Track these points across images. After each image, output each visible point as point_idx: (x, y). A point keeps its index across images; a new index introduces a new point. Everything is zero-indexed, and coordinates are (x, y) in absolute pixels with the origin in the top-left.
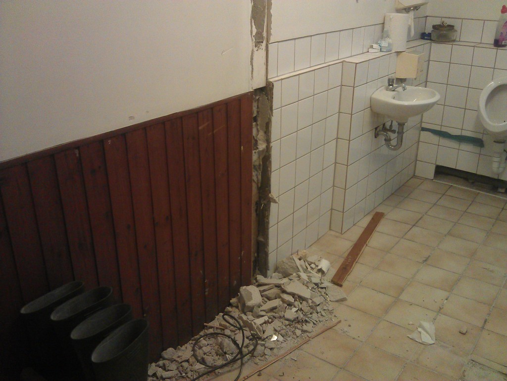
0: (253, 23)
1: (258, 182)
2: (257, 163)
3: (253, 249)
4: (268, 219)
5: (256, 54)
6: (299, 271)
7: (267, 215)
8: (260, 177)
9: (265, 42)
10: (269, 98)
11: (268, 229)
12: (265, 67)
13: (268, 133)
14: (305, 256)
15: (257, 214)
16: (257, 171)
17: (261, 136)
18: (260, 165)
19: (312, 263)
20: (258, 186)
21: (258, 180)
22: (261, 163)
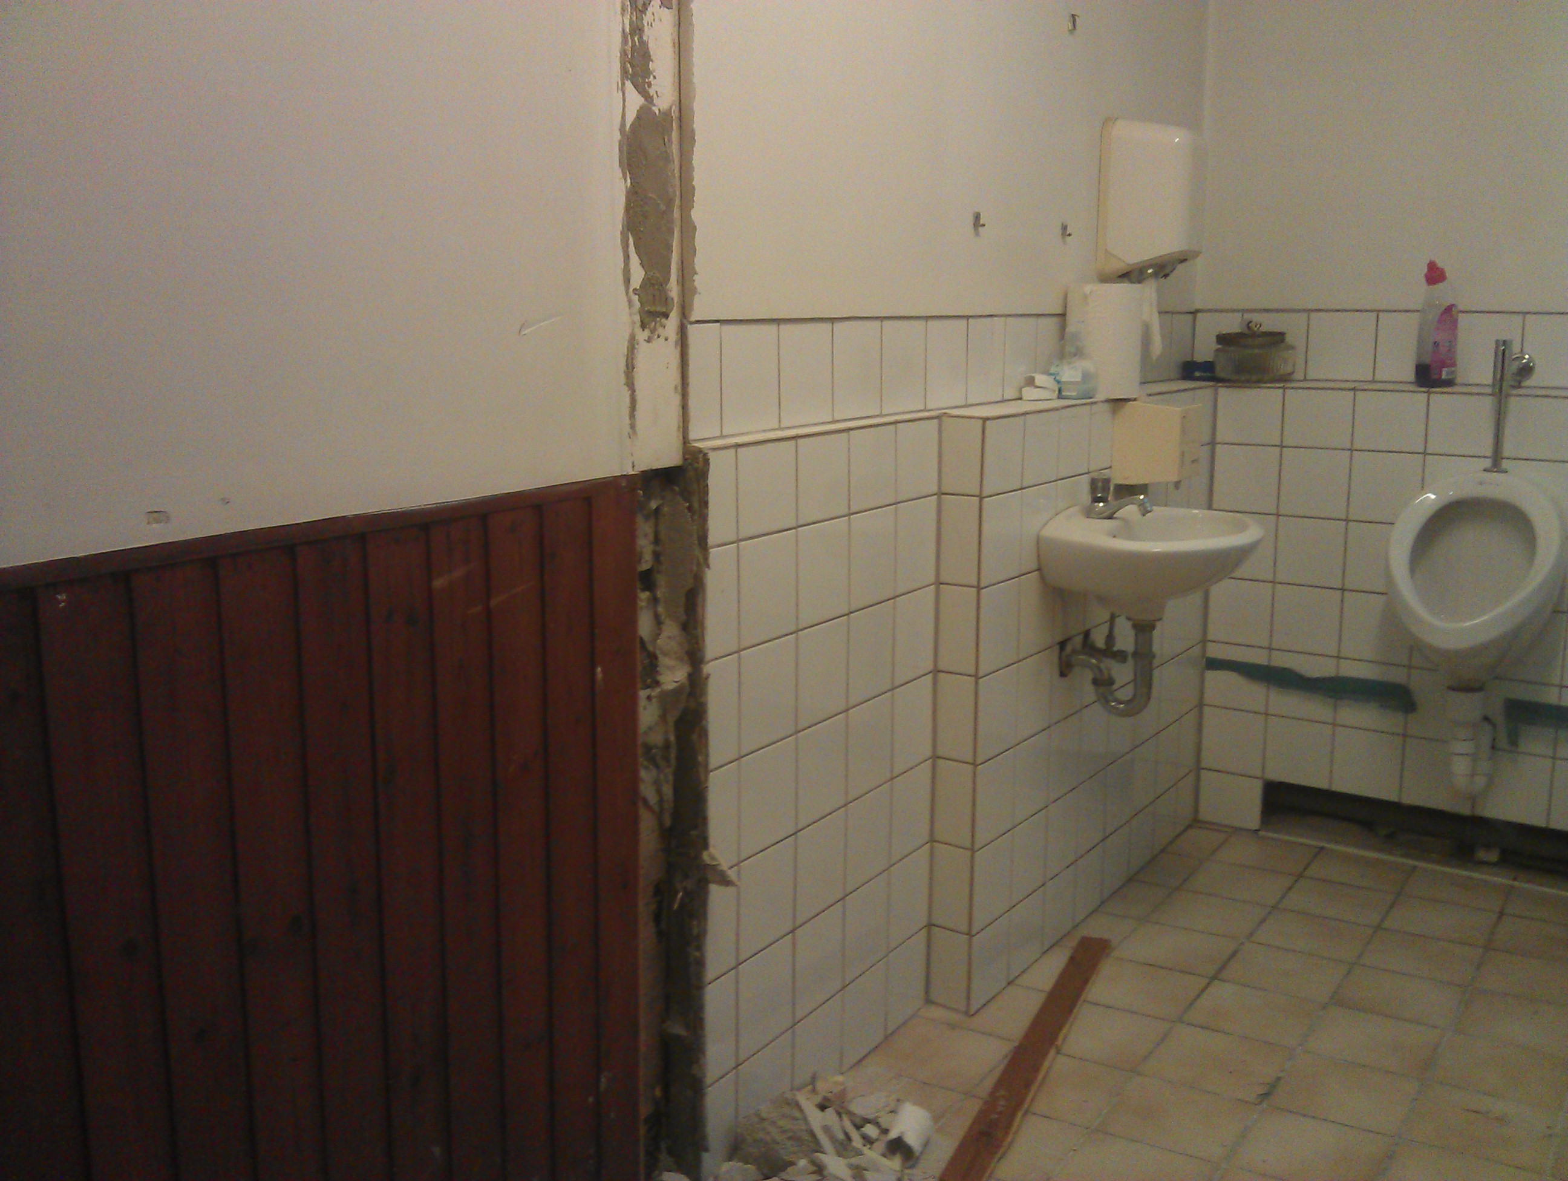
0: (632, 249)
1: (662, 811)
2: (656, 738)
3: (646, 1068)
4: (700, 948)
5: (644, 351)
6: (819, 1149)
7: (695, 931)
8: (668, 790)
9: (674, 315)
10: (696, 505)
11: (700, 988)
12: (676, 400)
13: (695, 628)
14: (842, 1095)
15: (660, 934)
16: (657, 766)
17: (669, 638)
18: (667, 746)
19: (869, 1121)
20: (661, 823)
21: (661, 801)
22: (672, 738)
